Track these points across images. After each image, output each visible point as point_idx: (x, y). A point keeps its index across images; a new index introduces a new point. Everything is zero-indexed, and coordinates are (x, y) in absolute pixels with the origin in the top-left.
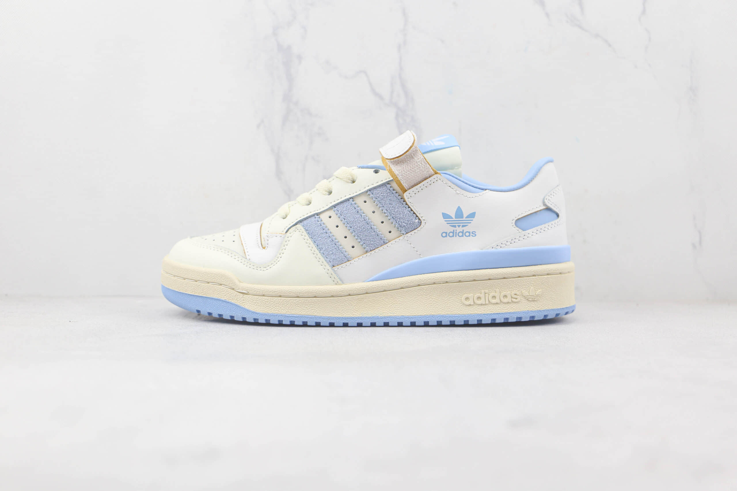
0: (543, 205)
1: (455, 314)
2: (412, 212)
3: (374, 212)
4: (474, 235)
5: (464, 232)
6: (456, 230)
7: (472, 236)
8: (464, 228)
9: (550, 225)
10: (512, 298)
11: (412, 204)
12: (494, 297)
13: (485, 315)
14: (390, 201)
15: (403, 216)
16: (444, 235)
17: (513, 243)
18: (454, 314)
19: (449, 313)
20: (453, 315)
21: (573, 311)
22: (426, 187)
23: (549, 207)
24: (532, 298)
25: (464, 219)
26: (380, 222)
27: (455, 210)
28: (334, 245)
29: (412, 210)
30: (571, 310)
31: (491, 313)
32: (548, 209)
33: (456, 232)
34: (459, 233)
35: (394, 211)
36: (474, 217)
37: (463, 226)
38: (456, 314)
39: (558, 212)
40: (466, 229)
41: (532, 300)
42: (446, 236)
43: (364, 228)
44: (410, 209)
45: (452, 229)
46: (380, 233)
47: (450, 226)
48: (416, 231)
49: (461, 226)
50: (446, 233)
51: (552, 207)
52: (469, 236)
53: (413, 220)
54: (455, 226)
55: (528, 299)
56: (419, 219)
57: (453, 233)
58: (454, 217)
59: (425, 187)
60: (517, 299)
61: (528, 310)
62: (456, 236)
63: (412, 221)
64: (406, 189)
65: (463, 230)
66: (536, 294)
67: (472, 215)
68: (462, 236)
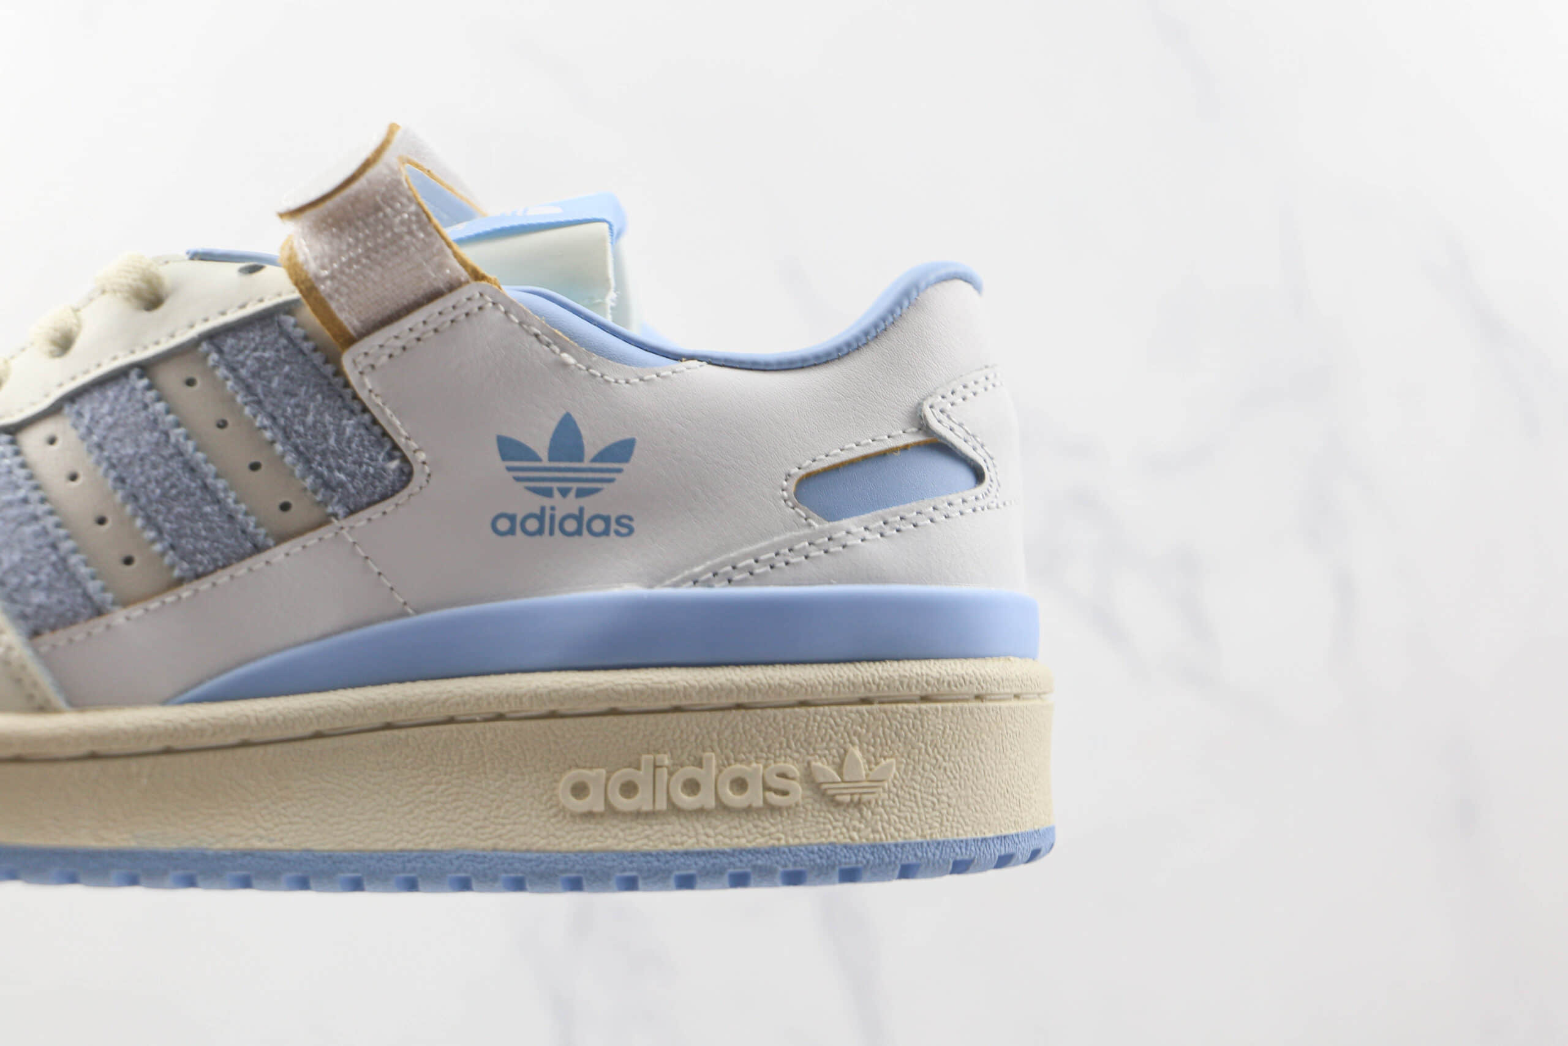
0: (914, 430)
1: (524, 847)
2: (376, 430)
3: (222, 425)
4: (624, 531)
5: (586, 518)
6: (553, 508)
7: (618, 533)
8: (584, 501)
9: (940, 506)
10: (767, 788)
11: (377, 395)
12: (692, 786)
13: (649, 858)
14: (287, 382)
15: (338, 441)
16: (503, 525)
17: (780, 568)
18: (520, 851)
19: (502, 844)
20: (517, 855)
21: (1035, 855)
22: (436, 330)
23: (941, 437)
24: (852, 794)
25: (586, 464)
26: (247, 465)
27: (553, 425)
28: (47, 550)
29: (375, 422)
30: (1027, 848)
31: (675, 848)
32: (940, 447)
33: (552, 518)
34: (564, 519)
35: (303, 423)
36: (626, 460)
37: (581, 493)
38: (528, 851)
39: (981, 462)
40: (591, 506)
41: (852, 801)
42: (511, 531)
43: (173, 486)
44: (366, 417)
45: (535, 503)
46: (238, 507)
47: (529, 489)
48: (388, 505)
49: (572, 494)
50: (512, 518)
51: (956, 439)
52: (606, 532)
53: (377, 460)
54: (547, 493)
55: (834, 795)
56: (404, 459)
57: (540, 518)
58: (543, 453)
59: (432, 333)
60: (785, 793)
61: (831, 844)
62: (551, 533)
63: (373, 464)
64: (352, 332)
65: (581, 510)
66: (870, 778)
67: (621, 451)
68: (578, 532)
